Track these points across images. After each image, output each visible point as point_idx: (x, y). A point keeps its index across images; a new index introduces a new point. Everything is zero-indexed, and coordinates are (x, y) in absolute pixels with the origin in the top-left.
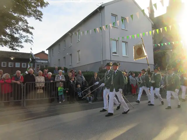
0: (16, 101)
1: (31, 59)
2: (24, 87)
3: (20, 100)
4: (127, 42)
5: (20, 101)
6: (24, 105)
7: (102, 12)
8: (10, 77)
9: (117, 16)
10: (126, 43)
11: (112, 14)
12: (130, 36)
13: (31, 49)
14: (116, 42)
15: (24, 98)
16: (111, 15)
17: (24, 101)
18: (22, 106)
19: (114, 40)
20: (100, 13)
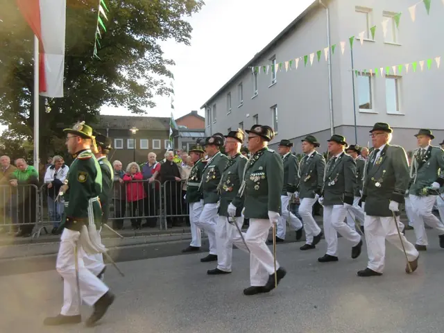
0: (150, 217)
1: (171, 131)
2: (163, 189)
3: (156, 215)
4: (400, 77)
5: (156, 219)
6: (164, 227)
7: (330, 6)
8: (139, 170)
9: (370, 10)
10: (397, 78)
11: (356, 7)
12: (407, 66)
13: (172, 107)
14: (368, 78)
15: (163, 212)
16: (354, 9)
17: (163, 218)
18: (161, 227)
19: (363, 73)
20: (325, 8)
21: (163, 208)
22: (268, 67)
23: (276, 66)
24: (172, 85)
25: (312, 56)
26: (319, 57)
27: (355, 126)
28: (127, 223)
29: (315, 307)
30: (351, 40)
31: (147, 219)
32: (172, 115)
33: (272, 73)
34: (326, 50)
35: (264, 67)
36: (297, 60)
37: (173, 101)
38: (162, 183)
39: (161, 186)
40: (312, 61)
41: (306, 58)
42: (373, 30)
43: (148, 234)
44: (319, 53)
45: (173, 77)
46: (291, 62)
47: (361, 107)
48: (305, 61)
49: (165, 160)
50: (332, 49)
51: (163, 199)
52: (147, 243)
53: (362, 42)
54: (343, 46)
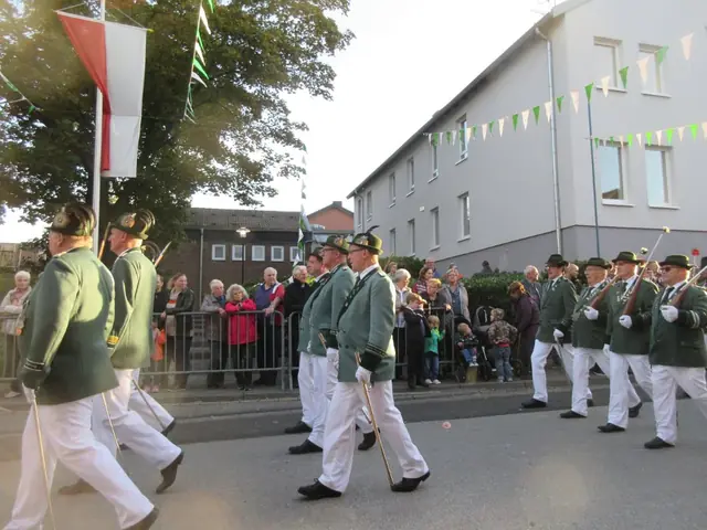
0: (265, 369)
3: (276, 366)
4: (669, 148)
6: (287, 386)
7: (557, 35)
9: (618, 42)
10: (665, 150)
11: (596, 38)
12: (681, 130)
13: (304, 196)
14: (616, 149)
15: (287, 361)
16: (592, 42)
17: (287, 372)
18: (283, 387)
19: (608, 142)
20: (546, 40)
21: (287, 355)
22: (454, 133)
23: (468, 131)
24: (304, 161)
25: (525, 115)
26: (537, 116)
27: (597, 227)
28: (230, 379)
29: (532, 524)
30: (588, 89)
31: (261, 372)
32: (302, 207)
33: (461, 142)
34: (548, 106)
35: (449, 133)
36: (501, 122)
37: (304, 187)
38: (286, 316)
39: (283, 321)
40: (525, 123)
41: (516, 118)
42: (623, 73)
43: (263, 397)
44: (536, 110)
45: (305, 149)
46: (491, 125)
47: (606, 196)
48: (515, 122)
49: (291, 280)
50: (558, 104)
51: (286, 341)
52: (260, 411)
53: (606, 93)
54: (575, 98)
